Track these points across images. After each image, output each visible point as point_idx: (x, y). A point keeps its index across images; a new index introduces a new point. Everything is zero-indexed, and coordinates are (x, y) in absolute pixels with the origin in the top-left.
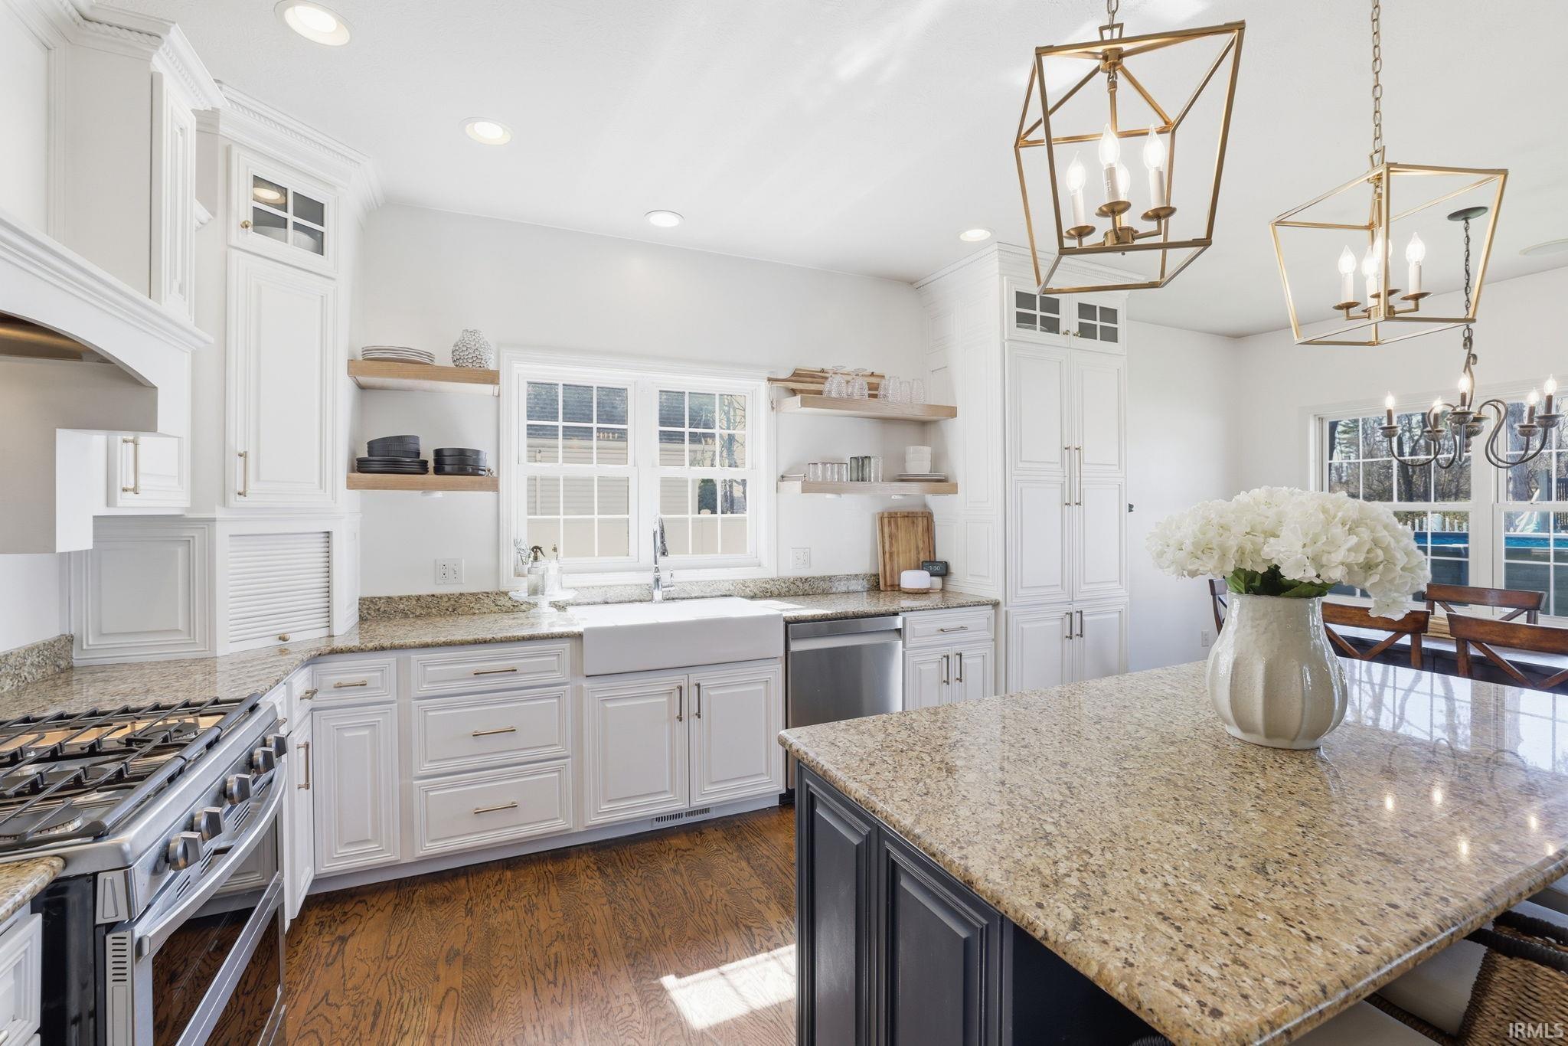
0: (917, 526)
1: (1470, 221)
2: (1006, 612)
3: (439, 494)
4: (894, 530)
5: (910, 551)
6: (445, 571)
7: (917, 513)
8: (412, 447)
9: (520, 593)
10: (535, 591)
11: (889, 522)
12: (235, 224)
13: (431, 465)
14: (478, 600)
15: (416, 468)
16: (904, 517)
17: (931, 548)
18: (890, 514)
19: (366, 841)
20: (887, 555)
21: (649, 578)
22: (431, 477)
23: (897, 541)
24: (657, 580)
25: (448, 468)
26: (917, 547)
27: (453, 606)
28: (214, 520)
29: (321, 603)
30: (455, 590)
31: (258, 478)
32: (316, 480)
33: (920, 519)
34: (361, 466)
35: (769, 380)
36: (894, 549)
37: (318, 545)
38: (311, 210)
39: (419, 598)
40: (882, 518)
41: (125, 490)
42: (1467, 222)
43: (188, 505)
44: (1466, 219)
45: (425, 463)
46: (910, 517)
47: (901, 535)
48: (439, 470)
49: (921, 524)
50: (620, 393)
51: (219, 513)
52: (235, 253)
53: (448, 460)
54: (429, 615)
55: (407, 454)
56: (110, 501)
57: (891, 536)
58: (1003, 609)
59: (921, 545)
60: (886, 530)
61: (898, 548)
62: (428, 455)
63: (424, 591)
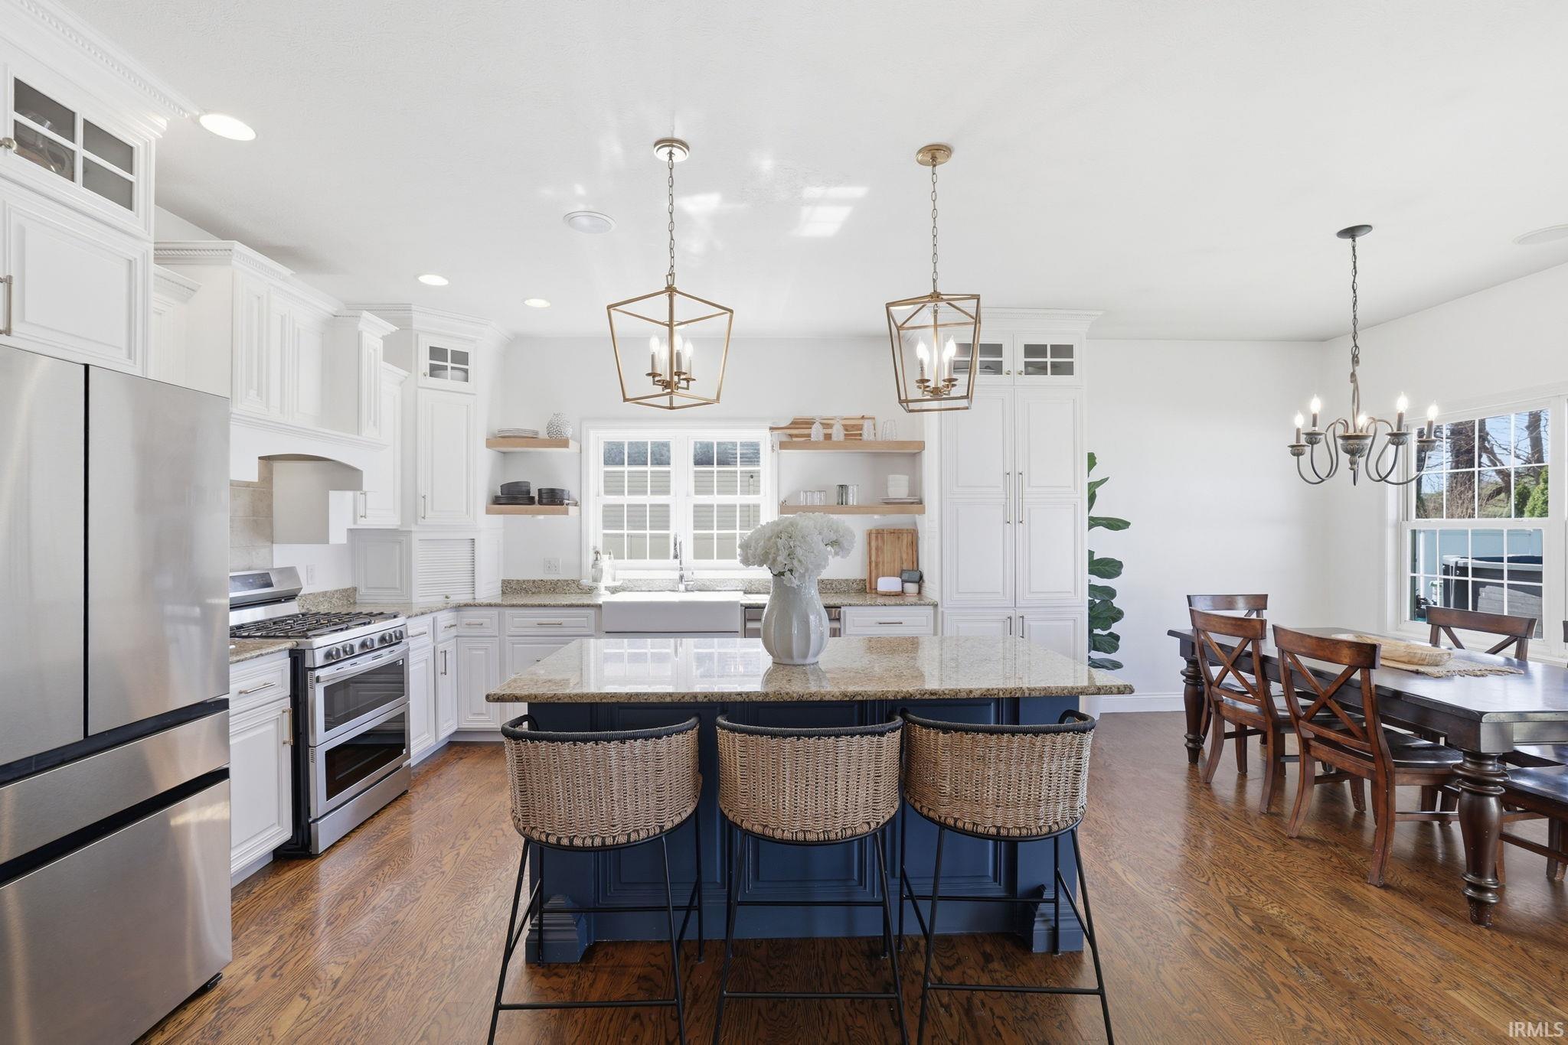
0: (902, 541)
1: (1357, 239)
2: (942, 612)
3: (541, 517)
4: (880, 544)
5: (894, 561)
6: (549, 566)
7: (902, 530)
8: (524, 489)
9: (586, 582)
10: (595, 580)
11: (877, 537)
12: (420, 374)
13: (537, 498)
14: (568, 585)
15: (527, 501)
16: (891, 533)
17: (916, 561)
18: (877, 530)
19: (482, 714)
20: (873, 564)
21: (676, 575)
22: (537, 507)
23: (883, 552)
24: (682, 577)
25: (544, 501)
26: (901, 558)
27: (554, 587)
28: (411, 531)
29: (469, 579)
30: (555, 577)
31: (432, 509)
32: (465, 510)
33: (905, 535)
34: (497, 501)
35: (772, 429)
36: (880, 559)
37: (467, 547)
38: (461, 358)
39: (534, 581)
40: (870, 534)
41: (361, 517)
42: (1354, 241)
43: (399, 523)
44: (1353, 238)
45: (533, 498)
46: (897, 533)
47: (887, 548)
48: (540, 503)
49: (906, 539)
50: (666, 445)
51: (414, 528)
52: (420, 390)
53: (544, 496)
54: (539, 592)
55: (521, 492)
56: (355, 522)
57: (877, 549)
58: (940, 609)
59: (905, 556)
60: (873, 544)
61: (884, 558)
62: (534, 493)
63: (536, 578)
